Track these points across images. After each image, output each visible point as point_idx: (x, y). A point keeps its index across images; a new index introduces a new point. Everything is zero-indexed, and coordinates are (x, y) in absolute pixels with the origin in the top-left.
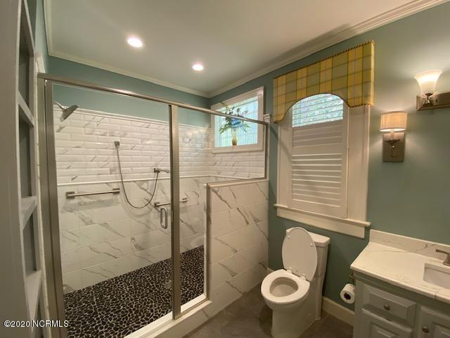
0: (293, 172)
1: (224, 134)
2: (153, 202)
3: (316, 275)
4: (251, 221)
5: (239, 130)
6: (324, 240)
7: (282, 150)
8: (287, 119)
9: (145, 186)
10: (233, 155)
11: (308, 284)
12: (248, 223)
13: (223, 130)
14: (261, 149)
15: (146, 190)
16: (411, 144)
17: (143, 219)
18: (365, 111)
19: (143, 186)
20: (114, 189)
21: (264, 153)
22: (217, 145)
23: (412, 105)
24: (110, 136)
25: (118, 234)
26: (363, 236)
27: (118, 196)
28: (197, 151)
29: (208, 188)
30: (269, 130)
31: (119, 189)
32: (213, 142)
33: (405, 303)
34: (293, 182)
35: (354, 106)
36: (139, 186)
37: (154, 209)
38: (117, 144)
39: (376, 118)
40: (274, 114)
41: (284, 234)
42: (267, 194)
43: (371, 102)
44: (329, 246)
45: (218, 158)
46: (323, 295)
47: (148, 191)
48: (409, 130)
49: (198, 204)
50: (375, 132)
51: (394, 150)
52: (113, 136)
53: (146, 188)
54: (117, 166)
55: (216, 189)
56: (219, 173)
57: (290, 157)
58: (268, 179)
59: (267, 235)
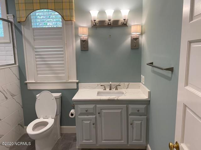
0: (36, 58)
4: (9, 96)
7: (27, 44)
8: (27, 21)
12: (7, 98)
18: (72, 24)
26: (76, 88)
30: (14, 27)
33: (91, 106)
34: (37, 65)
35: (67, 20)
39: (77, 28)
40: (17, 16)
43: (74, 19)
50: (77, 36)
57: (34, 48)
58: (17, 64)
59: (21, 103)
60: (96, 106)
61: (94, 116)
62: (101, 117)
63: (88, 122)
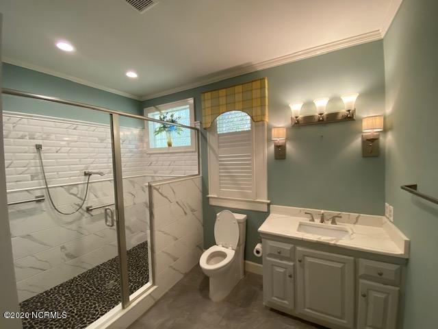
0: (220, 169)
1: (158, 136)
2: (84, 207)
3: (239, 245)
4: (188, 211)
5: (174, 133)
6: (242, 217)
7: (211, 151)
8: (213, 127)
9: (74, 190)
10: (169, 155)
11: (234, 251)
12: (186, 214)
13: (157, 132)
14: (194, 150)
15: (75, 195)
16: (289, 148)
17: (74, 226)
18: (263, 125)
19: (71, 191)
20: (37, 197)
21: (197, 154)
22: (152, 146)
23: (288, 123)
24: (30, 139)
25: (45, 245)
26: (266, 211)
27: (43, 204)
28: (131, 152)
29: (150, 187)
30: (200, 134)
31: (43, 196)
32: (148, 143)
33: (288, 247)
34: (220, 176)
35: (257, 121)
36: (68, 191)
37: (86, 214)
38: (39, 147)
39: (270, 130)
40: (203, 122)
41: (216, 217)
42: (201, 188)
43: (267, 119)
44: (247, 221)
45: (153, 158)
46: (245, 259)
47: (79, 196)
48: (287, 139)
49: (135, 204)
50: (269, 140)
51: (280, 151)
52: (34, 139)
53: (76, 193)
54: (39, 171)
55: (157, 187)
56: (155, 172)
57: (217, 157)
58: (201, 175)
59: (202, 221)
60: (294, 248)
61: (292, 264)
62: (303, 267)
63: (282, 270)
